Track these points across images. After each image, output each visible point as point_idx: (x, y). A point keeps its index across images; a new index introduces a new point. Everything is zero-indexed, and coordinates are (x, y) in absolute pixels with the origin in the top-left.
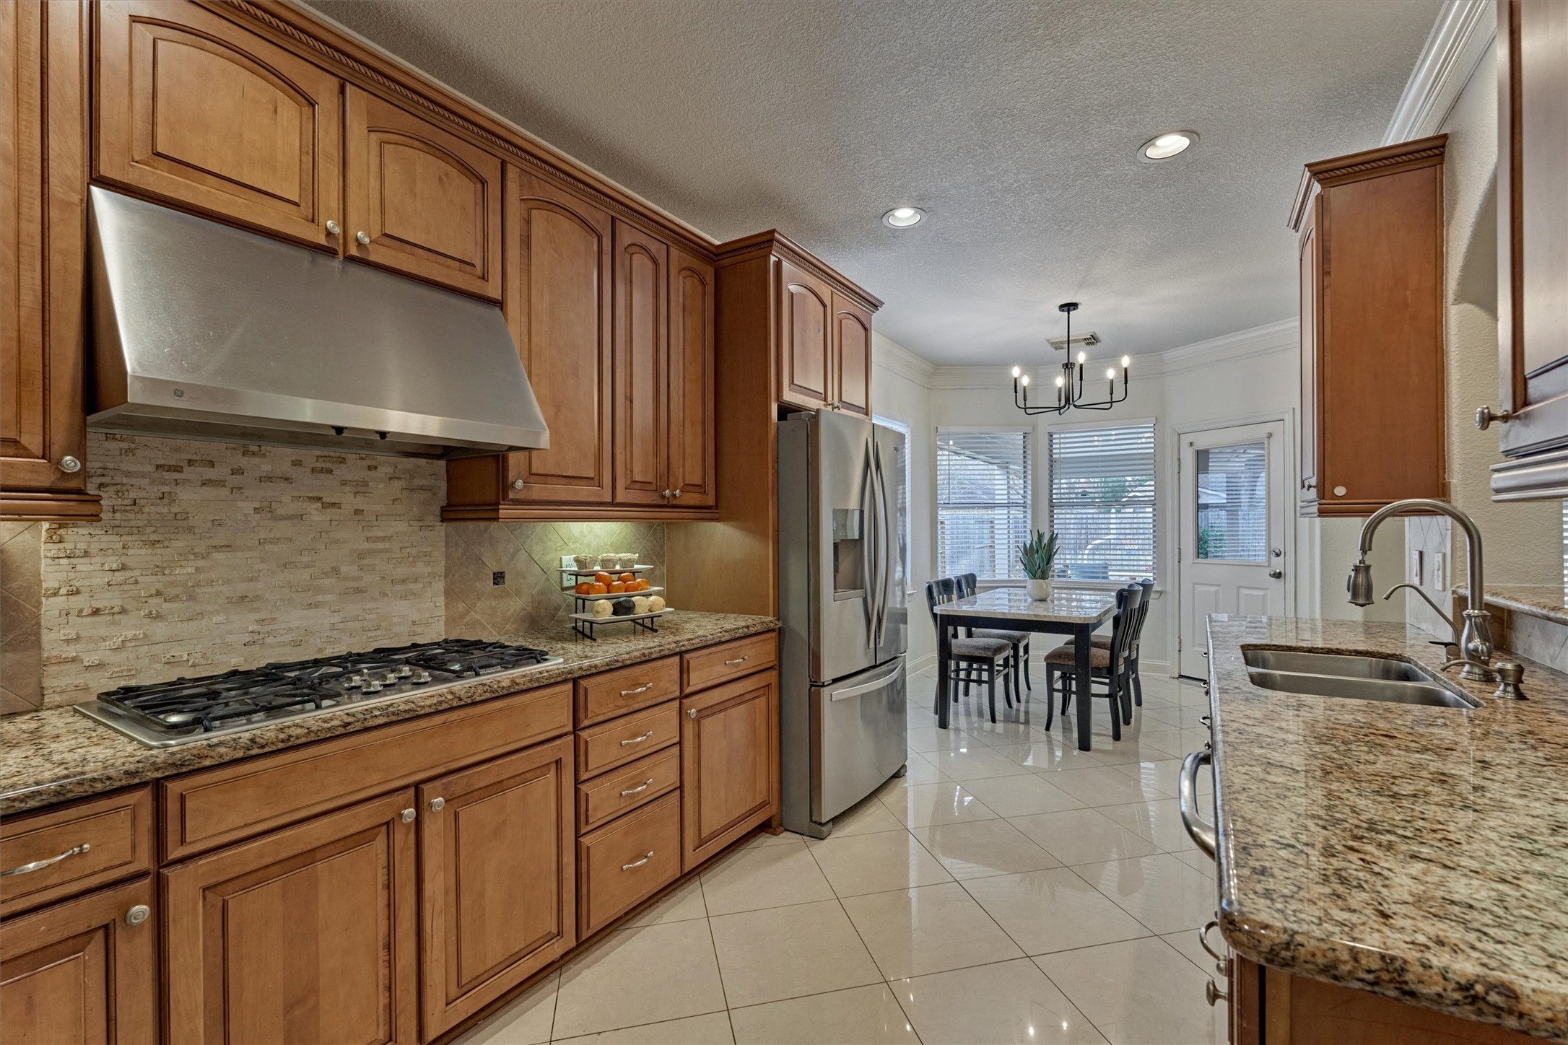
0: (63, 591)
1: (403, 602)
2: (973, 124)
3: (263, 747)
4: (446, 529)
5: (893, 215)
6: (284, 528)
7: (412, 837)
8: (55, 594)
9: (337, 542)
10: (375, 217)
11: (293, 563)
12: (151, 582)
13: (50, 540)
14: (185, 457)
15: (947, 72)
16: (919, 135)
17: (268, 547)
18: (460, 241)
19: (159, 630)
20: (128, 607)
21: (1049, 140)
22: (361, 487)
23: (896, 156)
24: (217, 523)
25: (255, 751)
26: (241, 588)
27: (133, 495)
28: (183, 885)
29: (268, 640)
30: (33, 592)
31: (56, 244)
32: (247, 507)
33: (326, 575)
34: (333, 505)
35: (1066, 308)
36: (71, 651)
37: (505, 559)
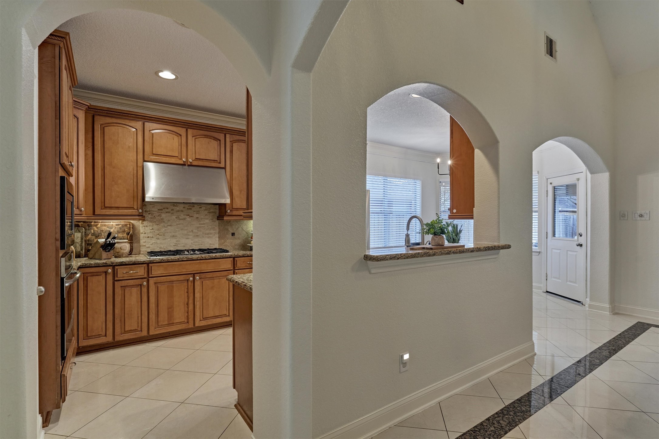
0: (143, 233)
1: (208, 239)
3: (164, 260)
4: (219, 222)
6: (181, 222)
7: (192, 284)
8: (142, 234)
9: (193, 224)
10: (194, 155)
11: (183, 229)
12: (157, 232)
13: (141, 224)
14: (163, 207)
17: (178, 226)
18: (213, 155)
19: (158, 241)
20: (153, 237)
22: (198, 212)
24: (169, 220)
25: (162, 261)
26: (173, 234)
27: (154, 215)
28: (152, 281)
29: (178, 245)
30: (139, 233)
31: (139, 174)
32: (174, 217)
33: (190, 232)
34: (192, 216)
36: (144, 244)
37: (235, 230)
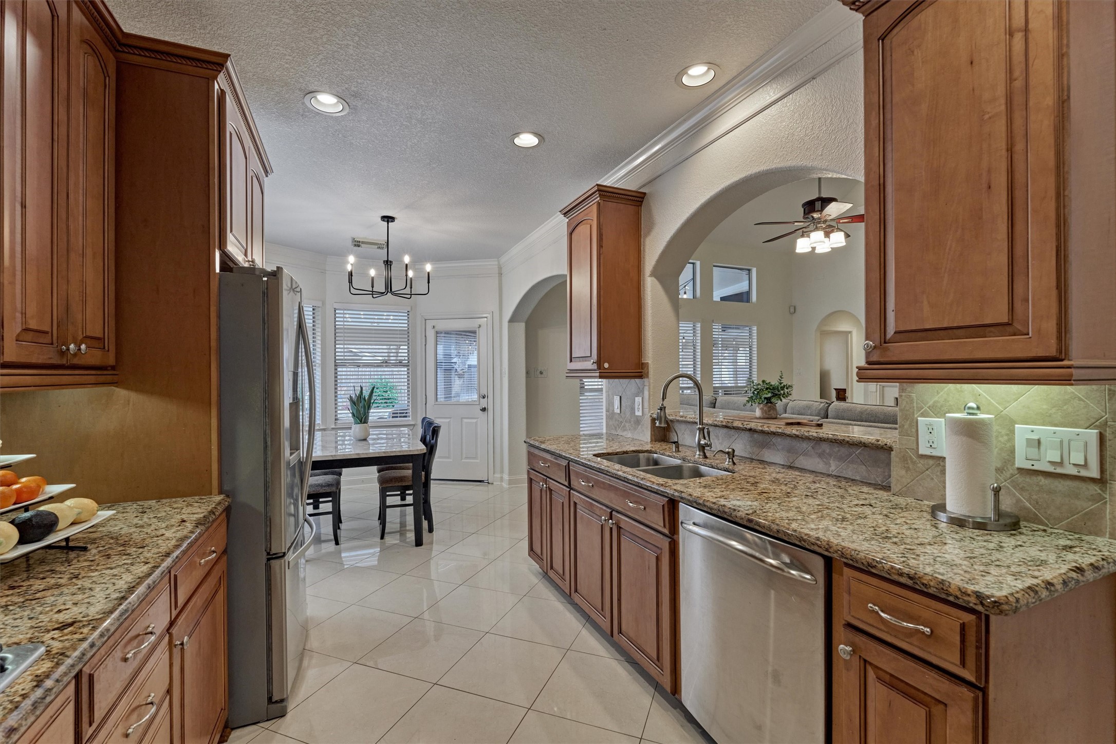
2: (444, 61)
5: (315, 97)
15: (463, 13)
16: (400, 45)
21: (476, 102)
23: (367, 50)
35: (386, 219)
